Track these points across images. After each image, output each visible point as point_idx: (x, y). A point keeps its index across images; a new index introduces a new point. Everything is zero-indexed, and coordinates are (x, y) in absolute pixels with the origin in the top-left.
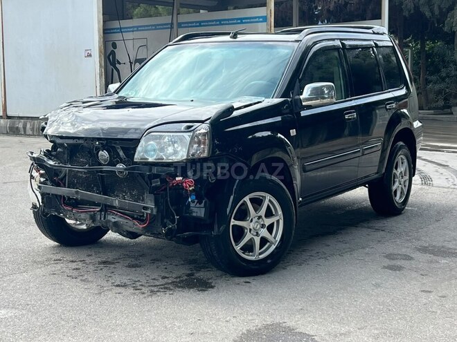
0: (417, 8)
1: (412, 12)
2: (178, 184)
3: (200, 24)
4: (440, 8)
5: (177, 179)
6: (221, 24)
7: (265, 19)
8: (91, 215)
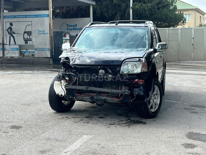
0: (102, 13)
1: (100, 15)
2: (136, 83)
3: (15, 17)
4: (112, 14)
5: (136, 80)
6: (26, 17)
7: (48, 16)
8: (91, 97)
